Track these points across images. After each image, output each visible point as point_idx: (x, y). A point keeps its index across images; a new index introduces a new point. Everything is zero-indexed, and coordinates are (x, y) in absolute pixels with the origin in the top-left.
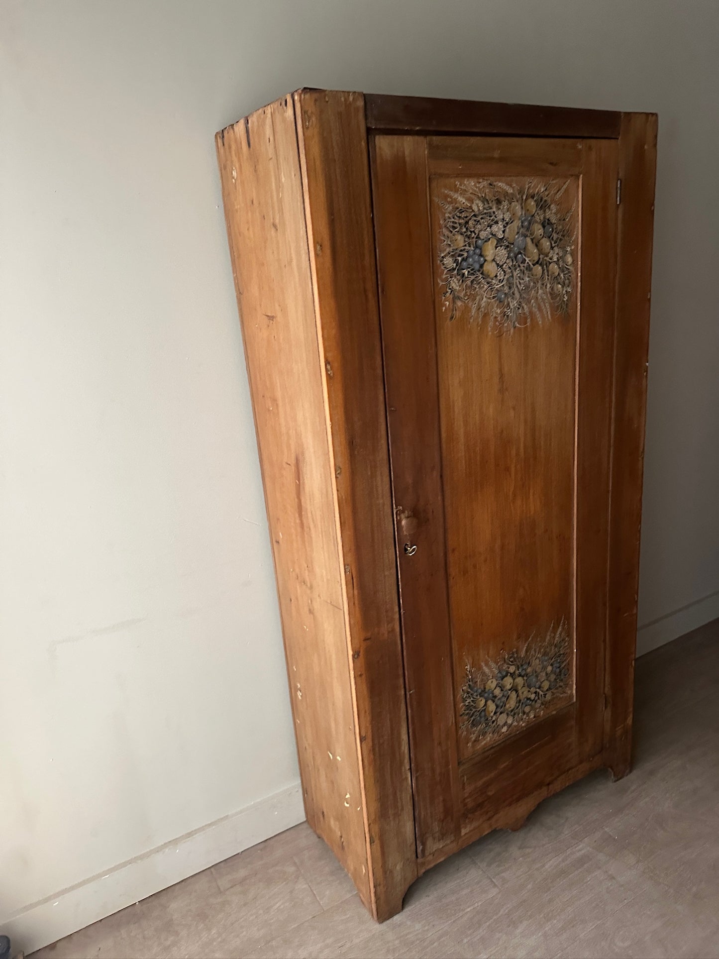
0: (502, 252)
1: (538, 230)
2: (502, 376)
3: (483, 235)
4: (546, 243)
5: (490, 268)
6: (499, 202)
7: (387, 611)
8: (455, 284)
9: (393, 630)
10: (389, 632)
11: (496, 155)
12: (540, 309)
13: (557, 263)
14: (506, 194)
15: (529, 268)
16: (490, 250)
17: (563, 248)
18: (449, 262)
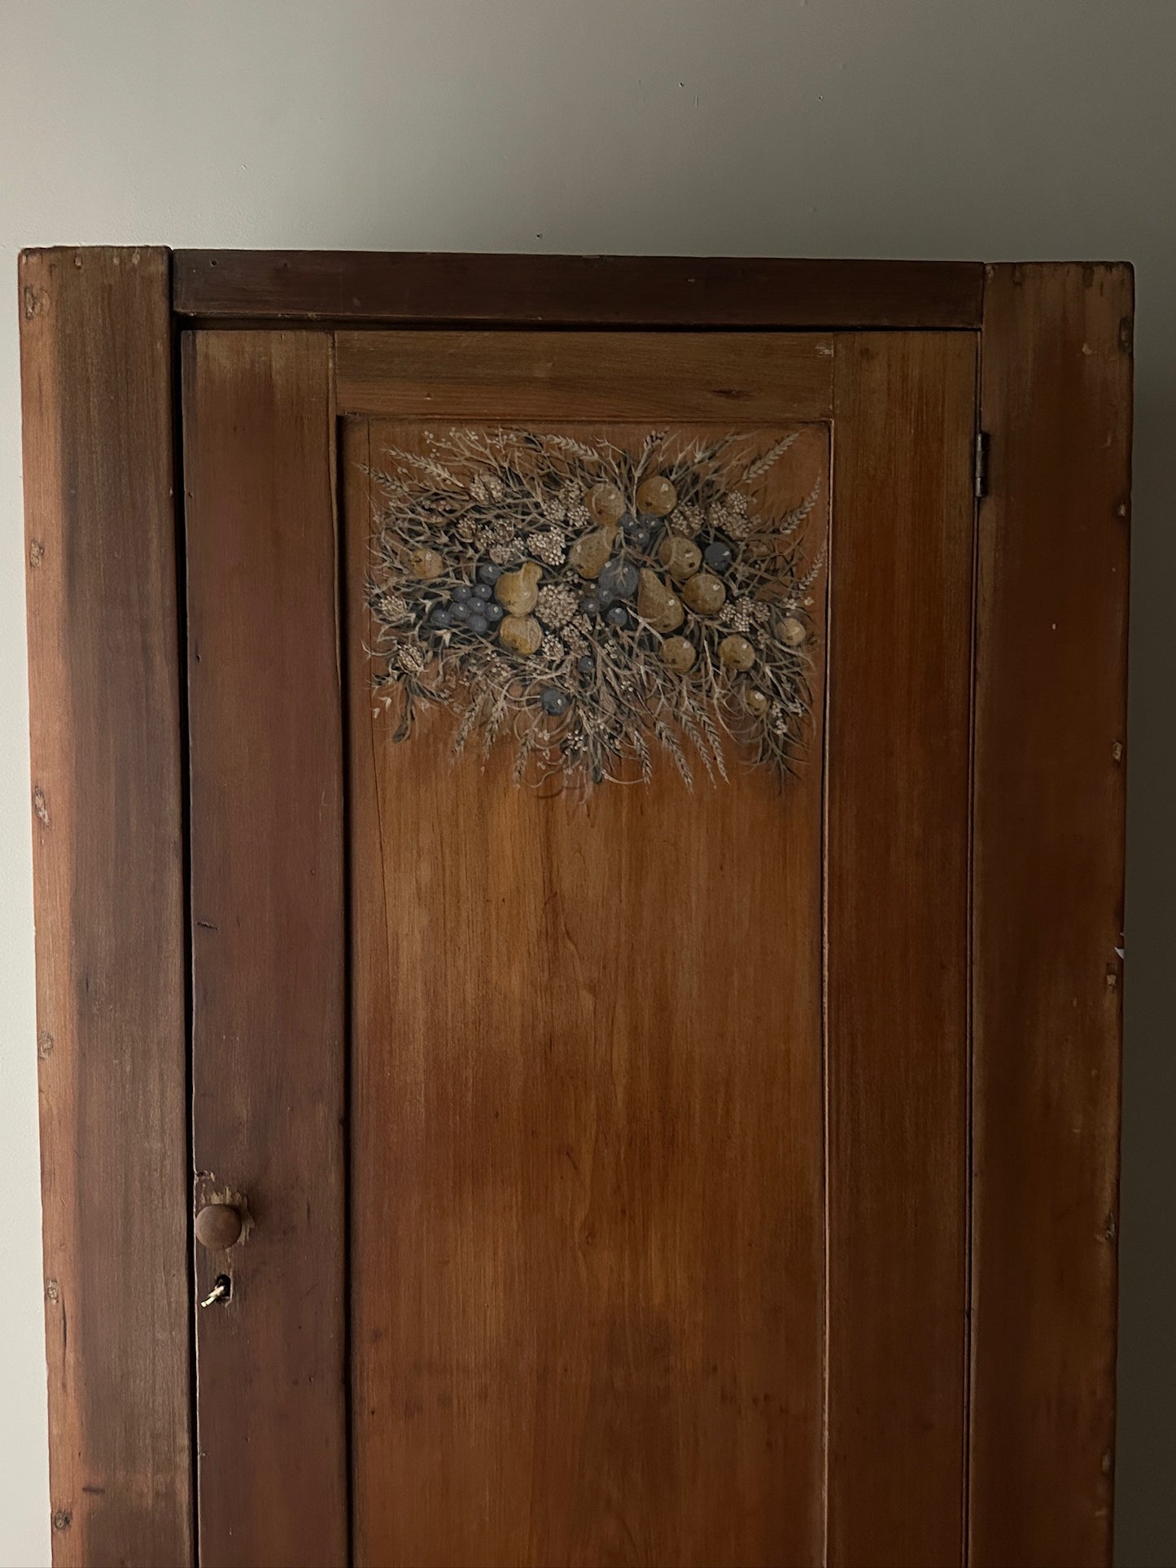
0: (560, 601)
1: (683, 554)
2: (552, 899)
3: (501, 553)
4: (710, 588)
5: (522, 632)
6: (552, 481)
7: (155, 1437)
8: (413, 659)
9: (170, 1494)
10: (157, 1494)
11: (541, 371)
12: (685, 744)
13: (751, 636)
14: (577, 465)
15: (648, 642)
16: (521, 592)
17: (773, 602)
18: (396, 608)
